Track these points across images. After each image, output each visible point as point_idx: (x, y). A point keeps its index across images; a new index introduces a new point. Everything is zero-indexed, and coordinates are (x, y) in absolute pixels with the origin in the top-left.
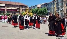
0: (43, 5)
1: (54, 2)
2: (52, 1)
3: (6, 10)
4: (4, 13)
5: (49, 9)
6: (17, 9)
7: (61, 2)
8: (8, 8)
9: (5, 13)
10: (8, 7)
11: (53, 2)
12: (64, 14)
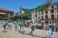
5: (30, 16)
6: (5, 14)
12: (41, 19)
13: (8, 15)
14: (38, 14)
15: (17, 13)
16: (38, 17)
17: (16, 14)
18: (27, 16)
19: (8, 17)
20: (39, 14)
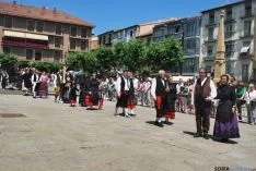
0: (162, 26)
1: (212, 17)
2: (203, 12)
6: (46, 38)
7: (242, 18)
10: (9, 26)
11: (207, 16)
12: (255, 70)
13: (59, 41)
14: (236, 37)
15: (111, 34)
16: (235, 57)
17: (100, 37)
18: (177, 50)
19: (58, 54)
20: (241, 38)
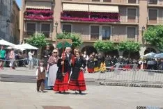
3: (57, 17)
4: (47, 36)
8: (68, 7)
9: (53, 36)
